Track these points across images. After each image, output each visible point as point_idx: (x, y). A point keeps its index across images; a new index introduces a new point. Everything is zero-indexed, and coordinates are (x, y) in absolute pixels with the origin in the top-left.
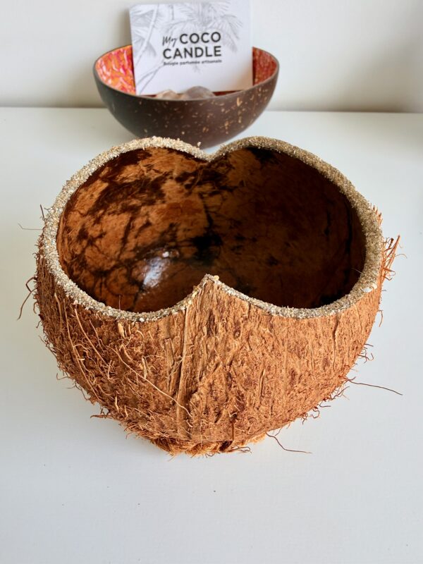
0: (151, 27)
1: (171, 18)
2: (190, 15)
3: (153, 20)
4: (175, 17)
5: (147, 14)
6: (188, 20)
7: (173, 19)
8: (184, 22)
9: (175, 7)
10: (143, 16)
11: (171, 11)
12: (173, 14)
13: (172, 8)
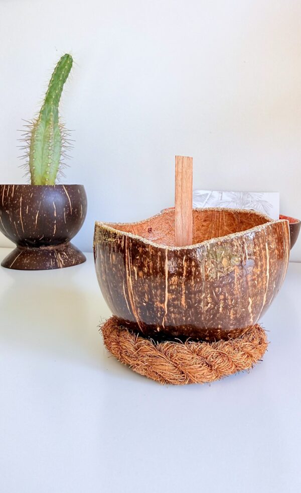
0: (205, 202)
1: (220, 199)
2: (234, 199)
3: (207, 199)
4: (223, 199)
5: (203, 195)
6: (232, 201)
7: (221, 199)
8: (229, 202)
9: (223, 193)
10: (200, 196)
11: (220, 195)
12: (222, 197)
13: (222, 193)
